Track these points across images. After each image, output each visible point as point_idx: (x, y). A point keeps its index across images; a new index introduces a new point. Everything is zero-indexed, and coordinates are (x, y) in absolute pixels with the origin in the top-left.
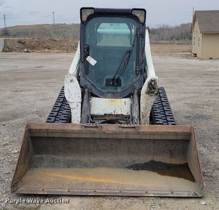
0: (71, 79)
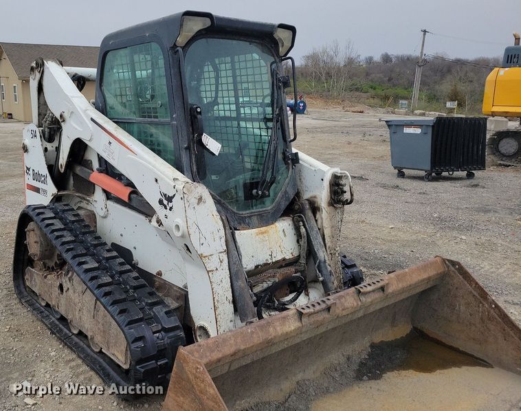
0: (197, 196)
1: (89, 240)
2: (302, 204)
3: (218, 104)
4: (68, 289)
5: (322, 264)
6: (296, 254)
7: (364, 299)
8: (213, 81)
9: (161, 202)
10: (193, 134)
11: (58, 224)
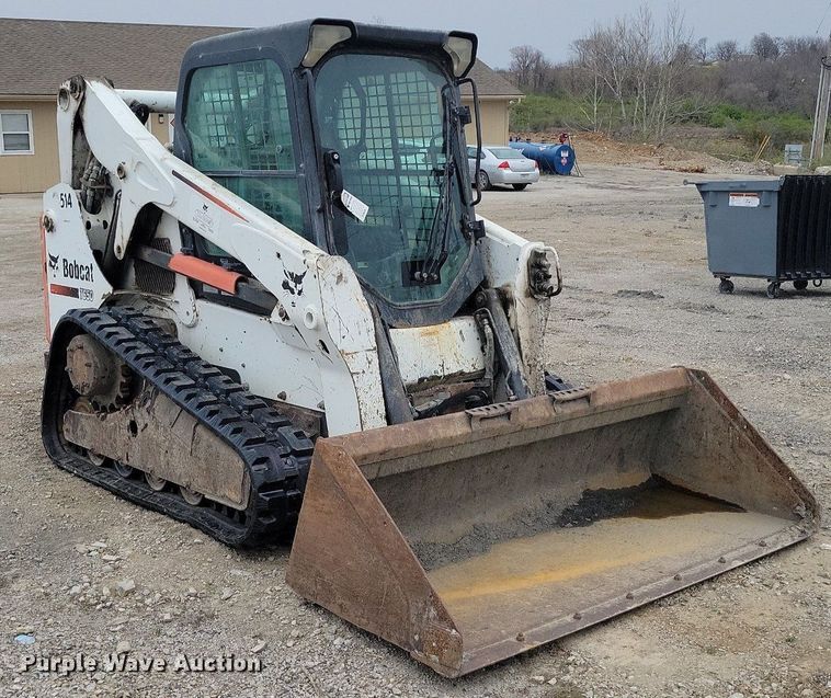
0: (336, 273)
1: (175, 353)
2: (487, 294)
3: (366, 150)
4: (146, 425)
5: (514, 378)
6: (479, 367)
7: (560, 409)
8: (357, 113)
9: (285, 285)
10: (329, 191)
11: (125, 334)
